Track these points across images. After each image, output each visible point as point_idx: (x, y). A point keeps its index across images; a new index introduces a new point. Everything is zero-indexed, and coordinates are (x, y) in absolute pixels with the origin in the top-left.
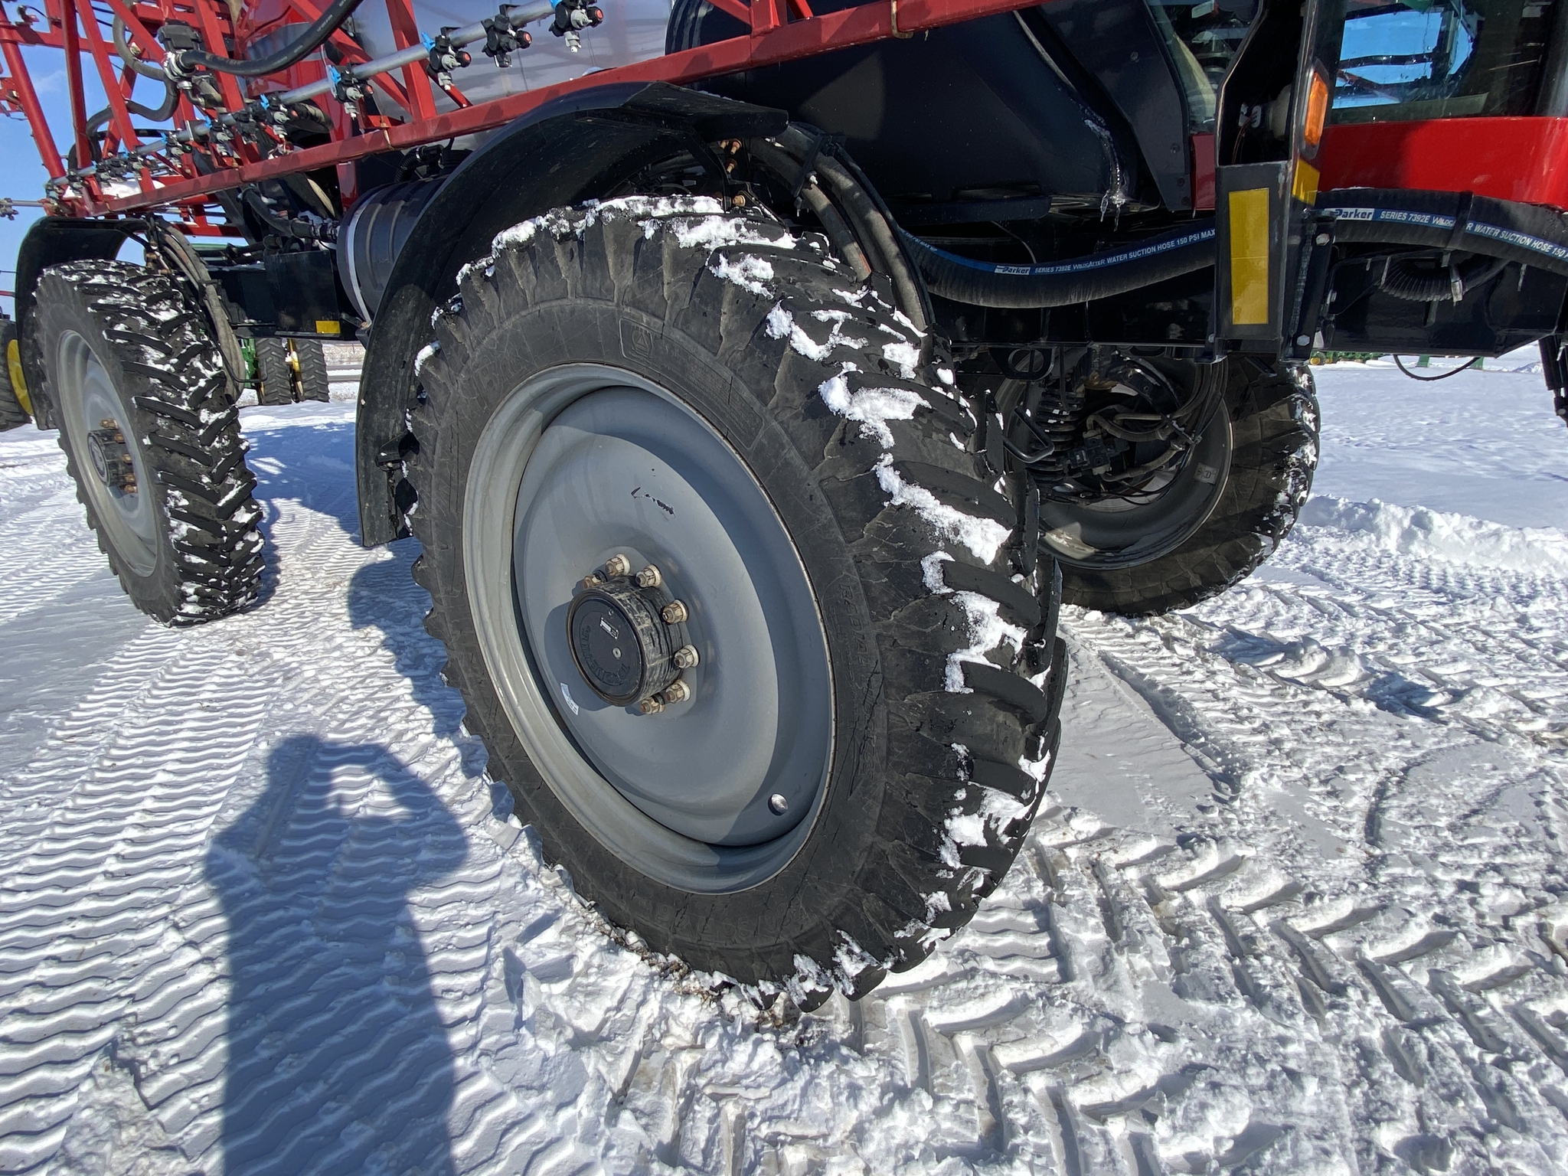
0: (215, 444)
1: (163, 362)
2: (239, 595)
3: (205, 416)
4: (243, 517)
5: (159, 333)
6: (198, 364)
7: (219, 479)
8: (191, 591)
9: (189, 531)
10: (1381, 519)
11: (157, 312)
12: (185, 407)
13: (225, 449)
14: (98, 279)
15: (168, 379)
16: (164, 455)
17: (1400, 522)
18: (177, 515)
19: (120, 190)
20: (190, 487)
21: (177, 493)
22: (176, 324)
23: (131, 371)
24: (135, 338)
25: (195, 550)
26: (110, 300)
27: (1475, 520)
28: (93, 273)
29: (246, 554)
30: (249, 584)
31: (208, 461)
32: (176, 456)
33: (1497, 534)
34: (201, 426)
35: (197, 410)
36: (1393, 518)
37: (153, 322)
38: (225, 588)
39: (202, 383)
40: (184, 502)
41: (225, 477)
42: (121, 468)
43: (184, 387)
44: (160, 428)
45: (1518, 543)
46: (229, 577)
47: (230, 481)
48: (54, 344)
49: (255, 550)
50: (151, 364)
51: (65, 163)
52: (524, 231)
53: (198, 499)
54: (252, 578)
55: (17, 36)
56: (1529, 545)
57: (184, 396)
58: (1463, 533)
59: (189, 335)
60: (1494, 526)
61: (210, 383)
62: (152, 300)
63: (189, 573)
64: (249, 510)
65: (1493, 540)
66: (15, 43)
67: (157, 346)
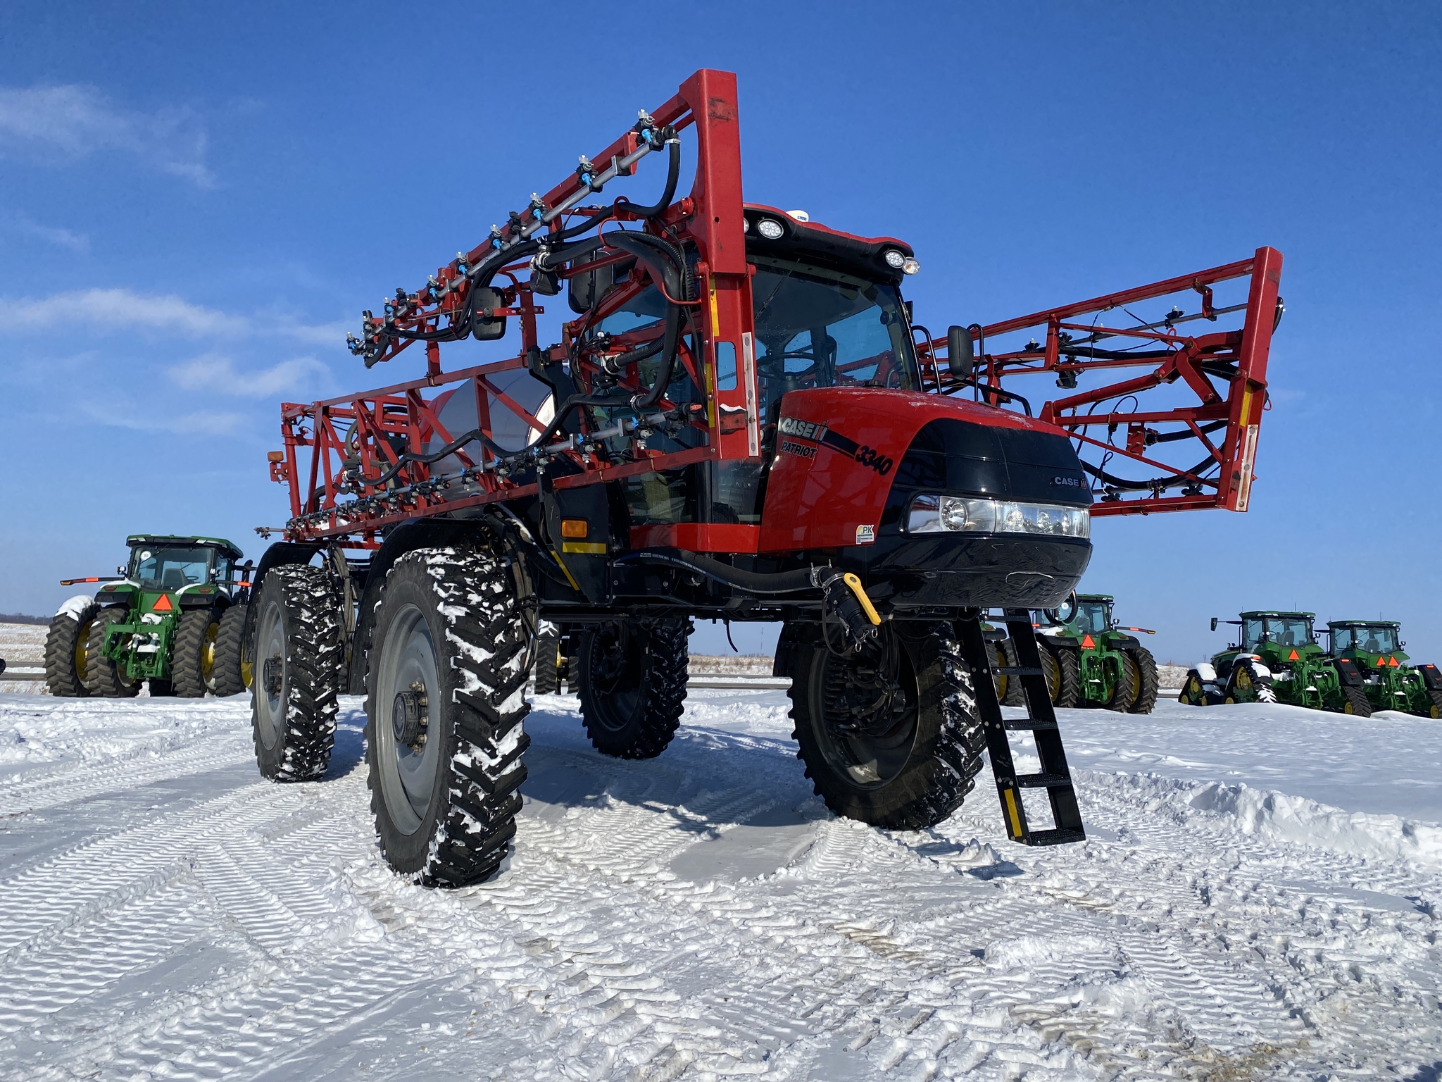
0: (323, 665)
1: (309, 618)
2: (316, 763)
3: (322, 649)
4: (327, 710)
5: (311, 603)
6: (327, 620)
7: (320, 685)
8: (289, 753)
9: (297, 714)
10: (1241, 801)
11: (315, 592)
12: (313, 643)
13: (327, 668)
14: (293, 574)
15: (309, 627)
16: (295, 668)
17: (1255, 805)
18: (293, 703)
19: (324, 526)
20: (304, 688)
21: (296, 690)
22: (323, 598)
23: (293, 621)
24: (300, 605)
25: (297, 726)
26: (294, 585)
27: (1315, 804)
28: (291, 571)
29: (324, 734)
30: (323, 757)
31: (317, 674)
32: (301, 669)
33: (1327, 816)
34: (318, 653)
35: (319, 645)
36: (1252, 798)
37: (311, 597)
38: (308, 754)
39: (326, 630)
40: (299, 696)
41: (323, 684)
42: (276, 680)
43: (316, 632)
44: (297, 653)
45: (1344, 825)
46: (312, 748)
47: (326, 687)
48: (264, 610)
49: (329, 732)
50: (303, 619)
51: (302, 508)
52: (399, 559)
53: (306, 695)
54: (325, 751)
55: (295, 441)
56: (1353, 827)
57: (315, 637)
58: (1302, 815)
59: (328, 605)
60: (1328, 809)
61: (329, 631)
62: (315, 586)
63: (291, 741)
64: (332, 706)
65: (1324, 821)
66: (293, 445)
67: (308, 609)
